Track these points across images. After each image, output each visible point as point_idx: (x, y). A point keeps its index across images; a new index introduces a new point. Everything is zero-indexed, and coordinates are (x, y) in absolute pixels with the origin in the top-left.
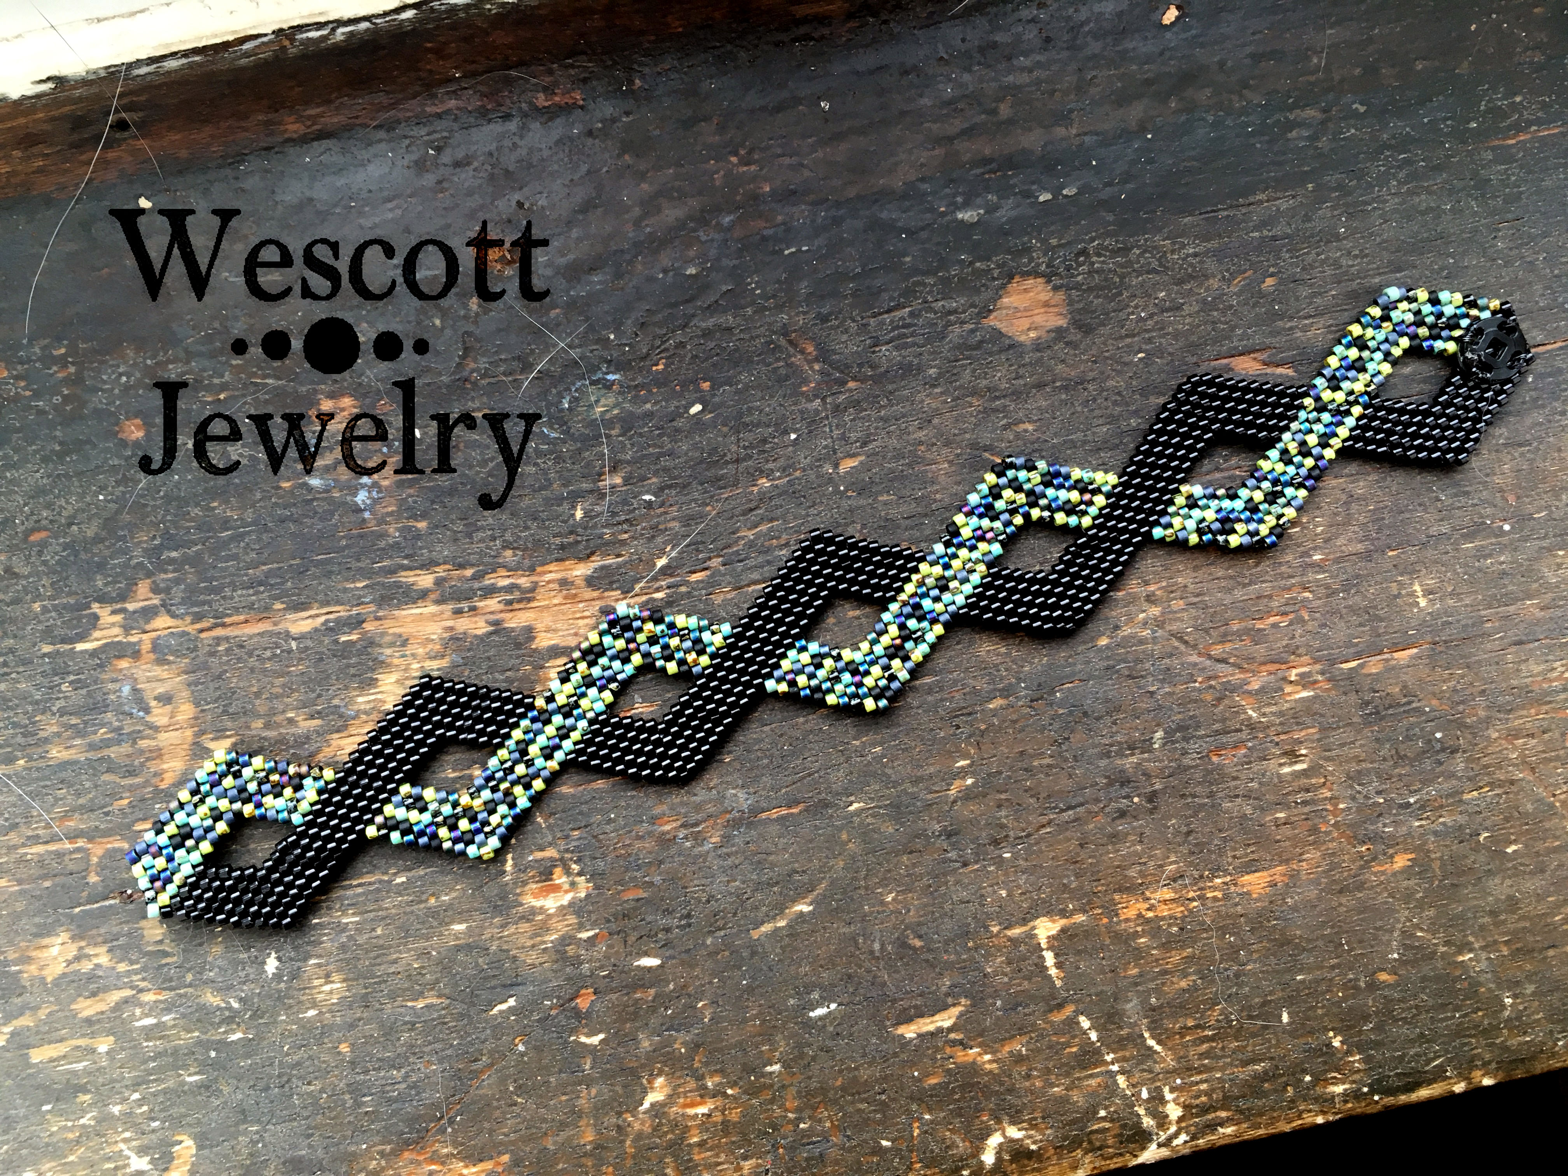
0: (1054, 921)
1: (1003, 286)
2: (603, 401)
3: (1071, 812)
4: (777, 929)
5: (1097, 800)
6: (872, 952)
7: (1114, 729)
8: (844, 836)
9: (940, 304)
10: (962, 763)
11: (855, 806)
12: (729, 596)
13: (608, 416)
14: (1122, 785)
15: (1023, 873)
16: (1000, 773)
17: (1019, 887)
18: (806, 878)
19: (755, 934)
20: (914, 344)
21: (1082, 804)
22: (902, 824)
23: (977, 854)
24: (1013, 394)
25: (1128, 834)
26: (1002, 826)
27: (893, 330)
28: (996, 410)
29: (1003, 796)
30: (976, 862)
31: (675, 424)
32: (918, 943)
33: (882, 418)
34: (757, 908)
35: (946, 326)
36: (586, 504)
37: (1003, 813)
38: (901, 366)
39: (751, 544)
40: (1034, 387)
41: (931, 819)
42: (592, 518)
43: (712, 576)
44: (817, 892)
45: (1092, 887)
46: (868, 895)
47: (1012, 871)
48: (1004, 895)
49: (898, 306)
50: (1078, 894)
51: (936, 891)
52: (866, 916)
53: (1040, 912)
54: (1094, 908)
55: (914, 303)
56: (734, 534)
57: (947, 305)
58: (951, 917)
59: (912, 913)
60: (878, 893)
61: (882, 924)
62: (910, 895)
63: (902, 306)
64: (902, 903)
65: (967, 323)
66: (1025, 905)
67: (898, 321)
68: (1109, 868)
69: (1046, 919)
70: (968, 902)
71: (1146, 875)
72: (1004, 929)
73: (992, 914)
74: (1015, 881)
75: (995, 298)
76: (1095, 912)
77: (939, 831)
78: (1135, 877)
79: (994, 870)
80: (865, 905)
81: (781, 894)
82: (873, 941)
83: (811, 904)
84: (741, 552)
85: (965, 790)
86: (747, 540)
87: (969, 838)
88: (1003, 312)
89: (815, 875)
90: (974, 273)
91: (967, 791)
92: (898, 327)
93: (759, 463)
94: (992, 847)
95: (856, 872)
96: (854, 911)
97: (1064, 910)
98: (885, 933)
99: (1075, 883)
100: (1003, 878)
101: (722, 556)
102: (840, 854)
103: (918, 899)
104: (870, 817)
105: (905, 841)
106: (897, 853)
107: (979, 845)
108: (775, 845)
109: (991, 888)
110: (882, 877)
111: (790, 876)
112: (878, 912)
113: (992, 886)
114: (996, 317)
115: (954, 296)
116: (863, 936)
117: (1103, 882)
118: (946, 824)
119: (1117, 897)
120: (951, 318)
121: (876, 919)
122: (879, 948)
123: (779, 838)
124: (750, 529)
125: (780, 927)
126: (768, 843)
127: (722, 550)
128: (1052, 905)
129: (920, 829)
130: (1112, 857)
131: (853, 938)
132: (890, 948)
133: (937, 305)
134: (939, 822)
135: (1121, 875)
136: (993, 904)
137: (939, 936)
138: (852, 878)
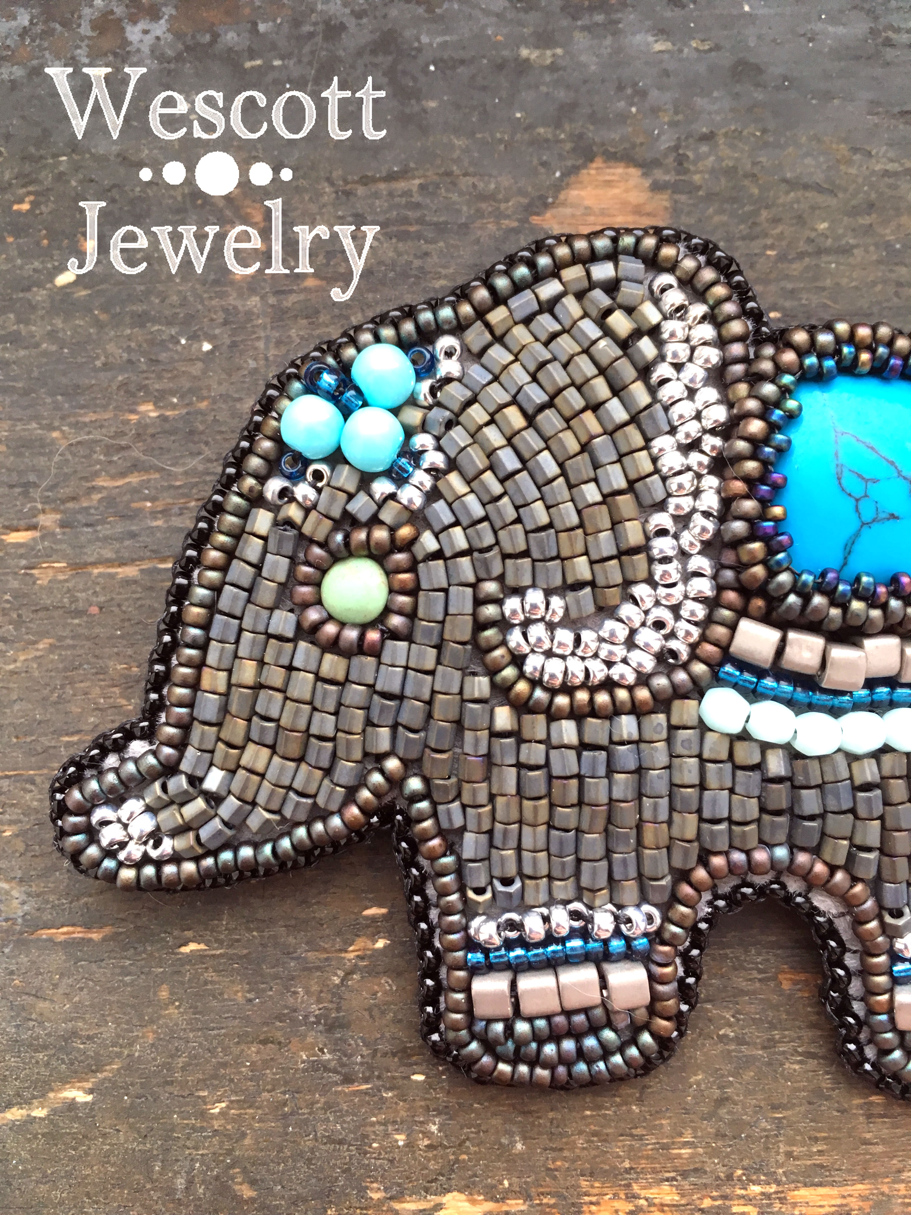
0: (473, 1202)
1: (575, 170)
4: (31, 1120)
6: (170, 1191)
8: (164, 994)
9: (470, 180)
10: (373, 911)
11: (193, 946)
12: (61, 577)
15: (439, 1114)
17: (427, 1134)
18: (91, 1048)
20: (419, 236)
22: (260, 993)
23: (371, 1068)
30: (366, 1080)
31: (28, 295)
32: (247, 1192)
35: (473, 219)
39: (110, 501)
41: (307, 992)
43: (42, 538)
44: (105, 1074)
45: (547, 1159)
46: (183, 1097)
47: (421, 1107)
48: (401, 1143)
49: (404, 174)
50: (522, 1166)
51: (292, 1113)
52: (173, 1130)
53: (453, 1182)
54: (543, 1194)
55: (429, 173)
56: (88, 481)
57: (481, 185)
58: (309, 1161)
59: (247, 1141)
60: (199, 1097)
61: (196, 1148)
62: (251, 1111)
63: (410, 174)
64: (234, 1120)
65: (508, 217)
66: (432, 1165)
67: (401, 196)
68: (580, 1133)
69: (463, 1197)
70: (341, 1142)
71: (640, 1157)
72: (391, 1198)
73: (376, 1170)
74: (422, 1123)
75: (558, 187)
76: (545, 1201)
77: (316, 1016)
78: (620, 1157)
79: (391, 1098)
80: (175, 1112)
81: (46, 1065)
82: (176, 1173)
83: (91, 1091)
84: (92, 511)
85: (371, 956)
86: (104, 494)
87: (361, 1038)
88: (568, 211)
89: (106, 1047)
90: (532, 143)
91: (373, 959)
92: (398, 206)
93: (147, 378)
94: (396, 1059)
95: (172, 1056)
96: (156, 1119)
97: (494, 1187)
98: (198, 1165)
99: (519, 1146)
100: (405, 1114)
101: (62, 512)
102: (152, 1021)
103: (260, 1121)
104: (211, 970)
105: (258, 1021)
106: (243, 1039)
107: (375, 1051)
108: (53, 985)
109: (382, 1128)
110: (212, 1072)
111: (66, 1040)
112: (194, 1128)
113: (385, 1124)
114: (554, 217)
115: (495, 172)
116: (162, 1162)
117: (566, 1153)
118: (330, 1006)
119: (584, 1184)
120: (483, 206)
121: (188, 1139)
122: (183, 1187)
123: (62, 975)
124: (113, 477)
125: (35, 1118)
126: (44, 980)
127: (63, 502)
128: (475, 1175)
129: (286, 1007)
130: (587, 1116)
131: (146, 1160)
132: (201, 1191)
133: (465, 182)
134: (319, 1001)
135: (598, 1148)
136: (380, 1154)
137: (283, 1187)
138: (164, 1065)
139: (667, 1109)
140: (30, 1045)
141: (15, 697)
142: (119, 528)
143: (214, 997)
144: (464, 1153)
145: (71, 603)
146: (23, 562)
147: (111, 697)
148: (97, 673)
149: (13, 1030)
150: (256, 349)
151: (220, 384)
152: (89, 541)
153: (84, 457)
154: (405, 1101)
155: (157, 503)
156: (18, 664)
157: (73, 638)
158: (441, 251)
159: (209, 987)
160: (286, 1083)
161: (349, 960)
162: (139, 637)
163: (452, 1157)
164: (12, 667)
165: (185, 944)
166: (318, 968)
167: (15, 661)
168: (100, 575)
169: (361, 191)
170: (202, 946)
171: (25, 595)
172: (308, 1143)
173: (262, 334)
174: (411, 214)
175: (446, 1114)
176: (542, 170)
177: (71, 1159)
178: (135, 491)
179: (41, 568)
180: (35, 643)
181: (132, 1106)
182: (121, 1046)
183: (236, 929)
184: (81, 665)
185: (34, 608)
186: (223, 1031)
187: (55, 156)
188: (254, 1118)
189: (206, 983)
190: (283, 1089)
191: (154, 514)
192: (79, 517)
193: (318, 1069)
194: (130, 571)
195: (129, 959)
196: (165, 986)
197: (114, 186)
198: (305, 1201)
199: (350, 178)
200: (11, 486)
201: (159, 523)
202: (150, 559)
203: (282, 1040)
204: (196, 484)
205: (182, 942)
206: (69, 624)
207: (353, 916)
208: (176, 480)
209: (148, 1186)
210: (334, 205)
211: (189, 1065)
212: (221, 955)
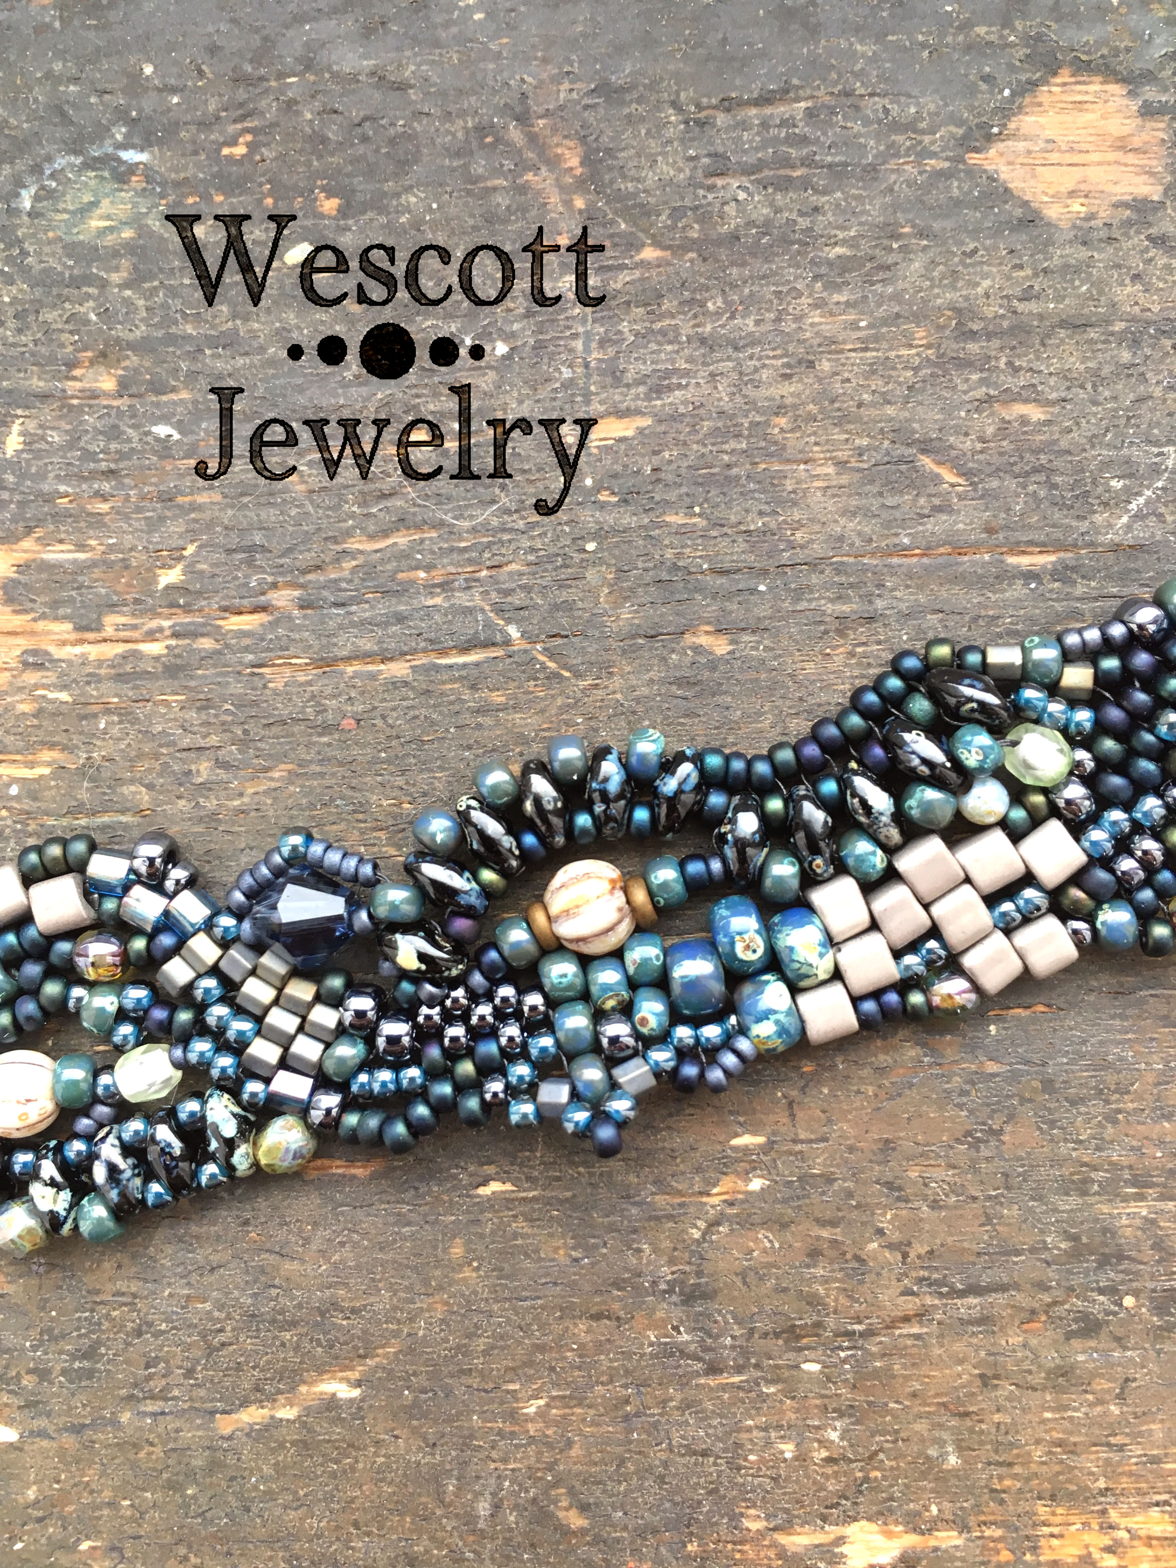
0: (889, 1535)
1: (1031, 87)
2: (105, 205)
3: (973, 1300)
4: (275, 1423)
5: (1042, 1286)
6: (470, 1519)
7: (1110, 1131)
8: (457, 1251)
9: (879, 102)
10: (746, 1140)
11: (495, 1186)
12: (302, 678)
13: (110, 240)
14: (1104, 1262)
15: (842, 1415)
16: (829, 1180)
17: (823, 1443)
18: (357, 1325)
19: (225, 1425)
20: (805, 184)
21: (1003, 1288)
22: (590, 1250)
23: (745, 1353)
24: (1012, 331)
25: (1094, 1375)
26: (813, 1301)
27: (763, 146)
28: (964, 364)
29: (825, 1233)
30: (739, 1370)
32: (576, 1521)
33: (703, 341)
34: (239, 1367)
35: (884, 158)
36: (31, 425)
37: (819, 1272)
38: (766, 227)
39: (368, 570)
40: (1063, 324)
41: (655, 1250)
42: (38, 455)
43: (274, 624)
44: (377, 1359)
45: (992, 1477)
46: (486, 1391)
47: (817, 1406)
48: (788, 1455)
49: (784, 94)
50: (957, 1487)
51: (637, 1415)
52: (472, 1437)
53: (861, 1508)
54: (985, 1524)
55: (821, 93)
56: (337, 543)
57: (894, 109)
58: (661, 1480)
59: (575, 1452)
60: (508, 1392)
61: (505, 1461)
62: (578, 1410)
63: (792, 95)
64: (557, 1424)
65: (934, 155)
66: (832, 1486)
67: (779, 126)
68: (1038, 1442)
69: (873, 1527)
70: (705, 1454)
71: (1120, 1474)
72: (775, 1529)
73: (753, 1491)
74: (818, 1428)
75: (1006, 111)
76: (987, 1533)
77: (668, 1282)
78: (1093, 1474)
79: (775, 1394)
80: (474, 1412)
81: (297, 1348)
82: (478, 1495)
83: (358, 1384)
84: (344, 585)
85: (743, 1202)
86: (360, 560)
87: (732, 1312)
88: (1021, 146)
89: (379, 1323)
90: (969, 48)
91: (746, 1206)
92: (776, 140)
93: (418, 396)
94: (780, 1342)
95: (469, 1336)
96: (449, 1420)
97: (918, 1514)
98: (507, 1483)
99: (953, 1460)
100: (793, 1416)
101: (302, 586)
102: (440, 1288)
103: (593, 1424)
104: (521, 1219)
105: (587, 1287)
106: (567, 1312)
107: (752, 1331)
108: (304, 1239)
109: (762, 1434)
110: (525, 1358)
111: (322, 1314)
112: (500, 1433)
113: (765, 1429)
114: (1001, 154)
115: (915, 92)
116: (458, 1479)
117: (1017, 1469)
118: (687, 1268)
119: (1042, 1510)
120: (899, 138)
121: (493, 1448)
122: (487, 1513)
123: (315, 1224)
124: (372, 537)
125: (281, 1420)
126: (289, 1231)
127: (304, 572)
128: (892, 1499)
129: (626, 1269)
130: (1049, 1420)
131: (436, 1478)
132: (512, 1518)
133: (873, 106)
134: (672, 1262)
135: (1061, 1462)
136: (759, 1469)
137: (625, 1514)
138: (458, 1347)
139: (1159, 1410)
140: (274, 1321)
141: (243, 845)
142: (382, 609)
143: (527, 1256)
144: (876, 1469)
145: (318, 713)
146: (251, 657)
147: (374, 845)
148: (354, 811)
149: (249, 1301)
150: (571, 350)
151: (520, 402)
152: (341, 627)
153: (329, 508)
154: (793, 1398)
155: (434, 573)
156: (246, 800)
157: (321, 762)
158: (838, 205)
159: (519, 1242)
160: (627, 1372)
161: (713, 1207)
162: (413, 761)
163: (860, 1475)
164: (236, 803)
165: (485, 1183)
166: (670, 1217)
167: (241, 795)
168: (356, 675)
169: (721, 119)
170: (508, 1187)
171: (255, 703)
172: (658, 1455)
173: (581, 330)
174: (793, 152)
175: (850, 1416)
176: (984, 86)
177: (333, 1475)
178: (404, 555)
179: (274, 665)
180: (267, 770)
181: (415, 1404)
182: (399, 1322)
183: (555, 1163)
184: (332, 800)
185: (265, 722)
186: (540, 1302)
187: (281, 76)
188: (584, 1420)
189: (515, 1235)
190: (624, 1381)
191: (430, 588)
192: (325, 593)
193: (672, 1354)
194: (399, 669)
195: (408, 1204)
196: (458, 1240)
197: (366, 119)
198: (655, 1532)
199: (705, 101)
200: (230, 551)
201: (438, 600)
202: (425, 651)
203: (622, 1314)
204: (489, 545)
205: (480, 1180)
206: (315, 743)
207: (719, 1147)
208: (461, 540)
209: (439, 1512)
210: (682, 140)
211: (493, 1348)
212: (534, 1199)
